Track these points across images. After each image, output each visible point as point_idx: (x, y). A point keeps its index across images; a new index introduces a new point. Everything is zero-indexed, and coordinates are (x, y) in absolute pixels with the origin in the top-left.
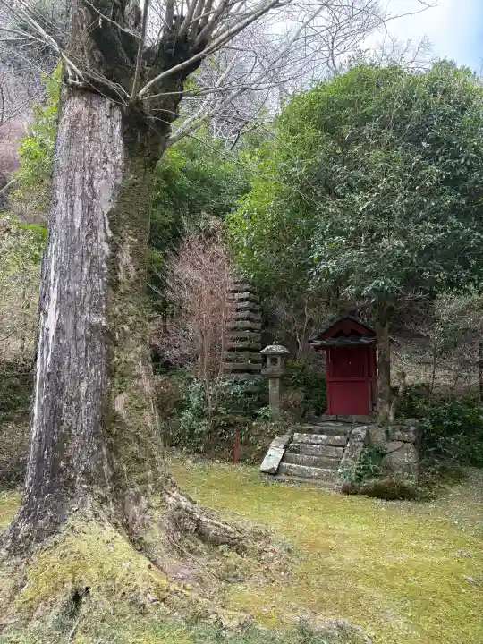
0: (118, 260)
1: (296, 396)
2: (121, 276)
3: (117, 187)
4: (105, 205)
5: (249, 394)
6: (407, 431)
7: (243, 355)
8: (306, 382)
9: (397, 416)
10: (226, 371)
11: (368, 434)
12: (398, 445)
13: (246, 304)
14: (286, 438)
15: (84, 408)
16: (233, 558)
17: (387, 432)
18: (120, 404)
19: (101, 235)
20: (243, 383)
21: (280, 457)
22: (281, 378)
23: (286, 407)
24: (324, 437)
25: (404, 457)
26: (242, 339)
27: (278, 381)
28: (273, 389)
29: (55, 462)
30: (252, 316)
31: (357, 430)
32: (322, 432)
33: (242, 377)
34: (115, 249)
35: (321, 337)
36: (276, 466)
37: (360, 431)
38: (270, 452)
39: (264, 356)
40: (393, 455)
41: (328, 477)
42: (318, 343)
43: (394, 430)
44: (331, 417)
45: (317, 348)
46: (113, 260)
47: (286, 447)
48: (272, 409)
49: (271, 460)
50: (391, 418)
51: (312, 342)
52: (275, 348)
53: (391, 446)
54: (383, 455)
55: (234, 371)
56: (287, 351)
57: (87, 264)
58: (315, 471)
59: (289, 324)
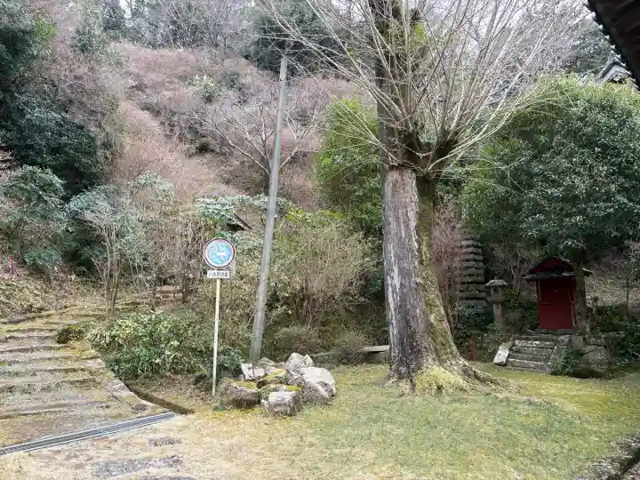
0: (422, 250)
1: (514, 315)
2: (424, 257)
3: (417, 212)
4: (413, 224)
5: (478, 315)
6: (600, 338)
7: (472, 287)
8: (520, 305)
9: (592, 329)
10: (461, 298)
11: (570, 340)
12: (593, 348)
13: (470, 250)
14: (510, 343)
15: (420, 320)
16: (493, 387)
17: (584, 339)
18: (432, 318)
19: (414, 239)
20: (473, 307)
21: (507, 355)
22: (503, 303)
23: (507, 323)
24: (537, 342)
25: (597, 356)
26: (470, 275)
27: (500, 306)
28: (497, 311)
29: (411, 343)
30: (476, 257)
31: (562, 337)
32: (536, 340)
33: (472, 303)
34: (420, 245)
35: (531, 272)
36: (505, 360)
37: (565, 338)
38: (499, 352)
39: (489, 288)
40: (589, 354)
41: (542, 368)
42: (528, 277)
43: (590, 337)
44: (544, 330)
45: (528, 280)
46: (419, 250)
47: (510, 349)
48: (498, 324)
49: (501, 357)
50: (588, 330)
51: (524, 276)
52: (496, 282)
53: (589, 348)
54: (582, 355)
55: (467, 299)
56: (505, 284)
57: (410, 254)
58: (532, 363)
59: (505, 262)
